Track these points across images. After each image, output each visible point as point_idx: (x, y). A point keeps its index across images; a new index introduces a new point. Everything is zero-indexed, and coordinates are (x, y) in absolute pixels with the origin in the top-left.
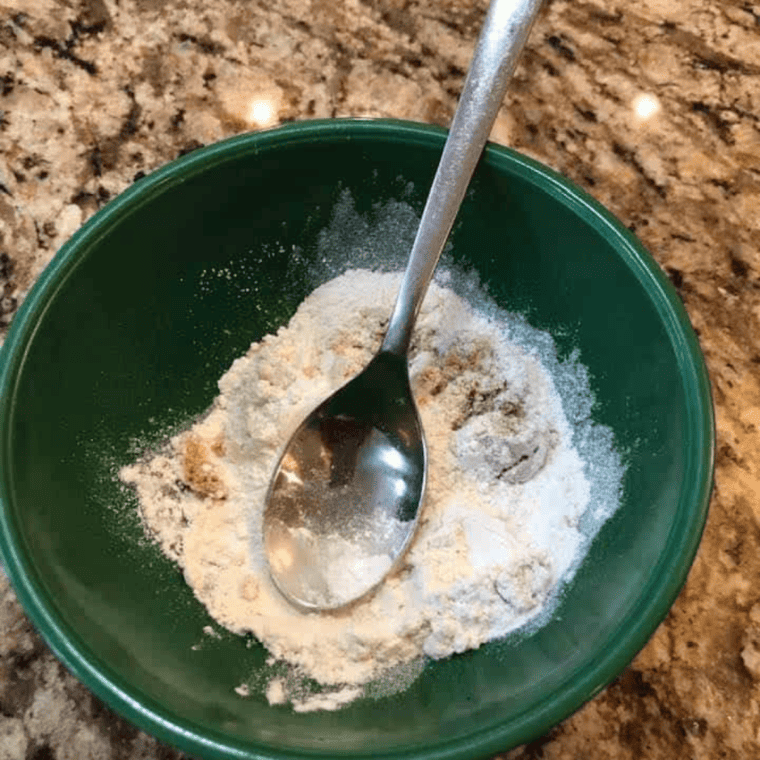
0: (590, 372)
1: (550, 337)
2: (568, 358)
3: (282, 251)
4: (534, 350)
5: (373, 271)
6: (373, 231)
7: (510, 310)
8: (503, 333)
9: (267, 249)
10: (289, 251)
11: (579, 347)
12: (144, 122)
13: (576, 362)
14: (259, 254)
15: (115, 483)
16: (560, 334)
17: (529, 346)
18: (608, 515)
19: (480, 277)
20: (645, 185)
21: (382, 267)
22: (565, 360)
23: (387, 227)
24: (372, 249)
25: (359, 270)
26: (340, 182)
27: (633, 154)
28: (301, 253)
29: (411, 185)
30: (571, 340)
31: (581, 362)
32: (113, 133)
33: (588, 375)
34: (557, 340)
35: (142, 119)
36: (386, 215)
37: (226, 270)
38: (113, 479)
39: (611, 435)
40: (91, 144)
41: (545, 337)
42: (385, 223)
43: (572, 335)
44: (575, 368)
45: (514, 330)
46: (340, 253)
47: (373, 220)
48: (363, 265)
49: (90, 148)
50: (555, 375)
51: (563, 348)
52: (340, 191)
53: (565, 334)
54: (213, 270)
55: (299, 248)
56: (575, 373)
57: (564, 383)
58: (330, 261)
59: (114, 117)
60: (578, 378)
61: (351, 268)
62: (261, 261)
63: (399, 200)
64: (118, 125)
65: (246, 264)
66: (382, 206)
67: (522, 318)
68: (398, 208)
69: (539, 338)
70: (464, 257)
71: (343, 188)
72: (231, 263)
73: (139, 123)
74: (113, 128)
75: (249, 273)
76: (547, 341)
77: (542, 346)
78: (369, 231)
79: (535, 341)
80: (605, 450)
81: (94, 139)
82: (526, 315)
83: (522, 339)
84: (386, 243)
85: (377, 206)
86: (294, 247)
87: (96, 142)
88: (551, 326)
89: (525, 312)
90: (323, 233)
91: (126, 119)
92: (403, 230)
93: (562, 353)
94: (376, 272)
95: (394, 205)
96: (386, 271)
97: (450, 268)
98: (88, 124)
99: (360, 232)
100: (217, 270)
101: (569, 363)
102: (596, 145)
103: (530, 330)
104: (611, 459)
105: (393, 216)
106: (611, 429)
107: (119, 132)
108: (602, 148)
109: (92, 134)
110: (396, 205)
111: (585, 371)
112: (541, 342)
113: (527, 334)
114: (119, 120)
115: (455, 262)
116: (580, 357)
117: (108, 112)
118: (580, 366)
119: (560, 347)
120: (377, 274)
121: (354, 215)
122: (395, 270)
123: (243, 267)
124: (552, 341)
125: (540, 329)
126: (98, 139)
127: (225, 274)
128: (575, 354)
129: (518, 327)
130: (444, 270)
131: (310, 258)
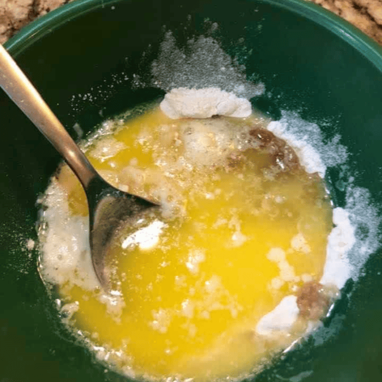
0: (349, 150)
1: (317, 127)
2: (331, 141)
3: (126, 79)
4: (306, 137)
5: (190, 88)
6: (189, 60)
7: (288, 110)
8: (283, 125)
9: (116, 78)
10: (131, 78)
11: (340, 134)
12: (43, 9)
13: (338, 144)
14: (110, 81)
15: (24, 252)
16: (325, 124)
17: (302, 134)
18: (371, 251)
19: (266, 87)
20: (376, 29)
21: (197, 84)
22: (329, 142)
23: (198, 56)
24: (189, 74)
25: (180, 88)
26: (164, 26)
27: (366, 8)
28: (140, 79)
29: (215, 25)
30: (333, 129)
31: (342, 144)
32: (23, 16)
33: (347, 152)
34: (323, 129)
35: (41, 6)
36: (198, 48)
37: (89, 94)
38: (23, 250)
39: (368, 194)
40: (9, 25)
41: (314, 127)
42: (197, 53)
43: (333, 125)
44: (337, 148)
45: (290, 124)
46: (167, 78)
47: (188, 52)
48: (183, 85)
49: (9, 28)
50: (321, 153)
51: (327, 134)
52: (164, 33)
53: (328, 124)
54: (80, 95)
55: (138, 76)
56: (337, 152)
57: (329, 158)
58: (160, 83)
59: (23, 7)
60: (339, 156)
61: (175, 87)
62: (112, 86)
63: (206, 36)
64: (26, 11)
65: (103, 89)
66: (195, 41)
67: (296, 115)
68: (206, 42)
69: (310, 128)
70: (253, 75)
71: (167, 31)
72: (92, 89)
73: (40, 10)
74: (23, 13)
75: (105, 95)
76: (315, 130)
77: (311, 134)
78: (186, 60)
79: (306, 131)
80: (363, 205)
81: (10, 21)
82: (299, 113)
83: (296, 129)
84: (198, 68)
85: (192, 41)
86: (134, 76)
87: (12, 25)
88: (318, 120)
89: (299, 111)
90: (154, 64)
91: (30, 7)
92: (210, 58)
93: (326, 138)
94: (192, 89)
95: (203, 40)
96: (199, 88)
97: (244, 82)
98: (5, 12)
99: (180, 61)
100: (83, 96)
101: (332, 145)
102: (342, 4)
103: (302, 122)
104: (370, 211)
105: (202, 48)
106: (367, 190)
107: (27, 16)
108: (346, 6)
109: (8, 18)
110: (205, 40)
111: (345, 150)
112: (310, 131)
113: (300, 125)
114: (26, 8)
115: (247, 78)
116: (340, 140)
117: (18, 3)
118: (341, 146)
119: (325, 134)
120: (193, 91)
121: (175, 49)
122: (205, 87)
123: (100, 92)
124: (319, 130)
125: (310, 122)
126: (13, 22)
127: (88, 97)
128: (337, 138)
129: (293, 121)
130: (240, 84)
131: (145, 82)
